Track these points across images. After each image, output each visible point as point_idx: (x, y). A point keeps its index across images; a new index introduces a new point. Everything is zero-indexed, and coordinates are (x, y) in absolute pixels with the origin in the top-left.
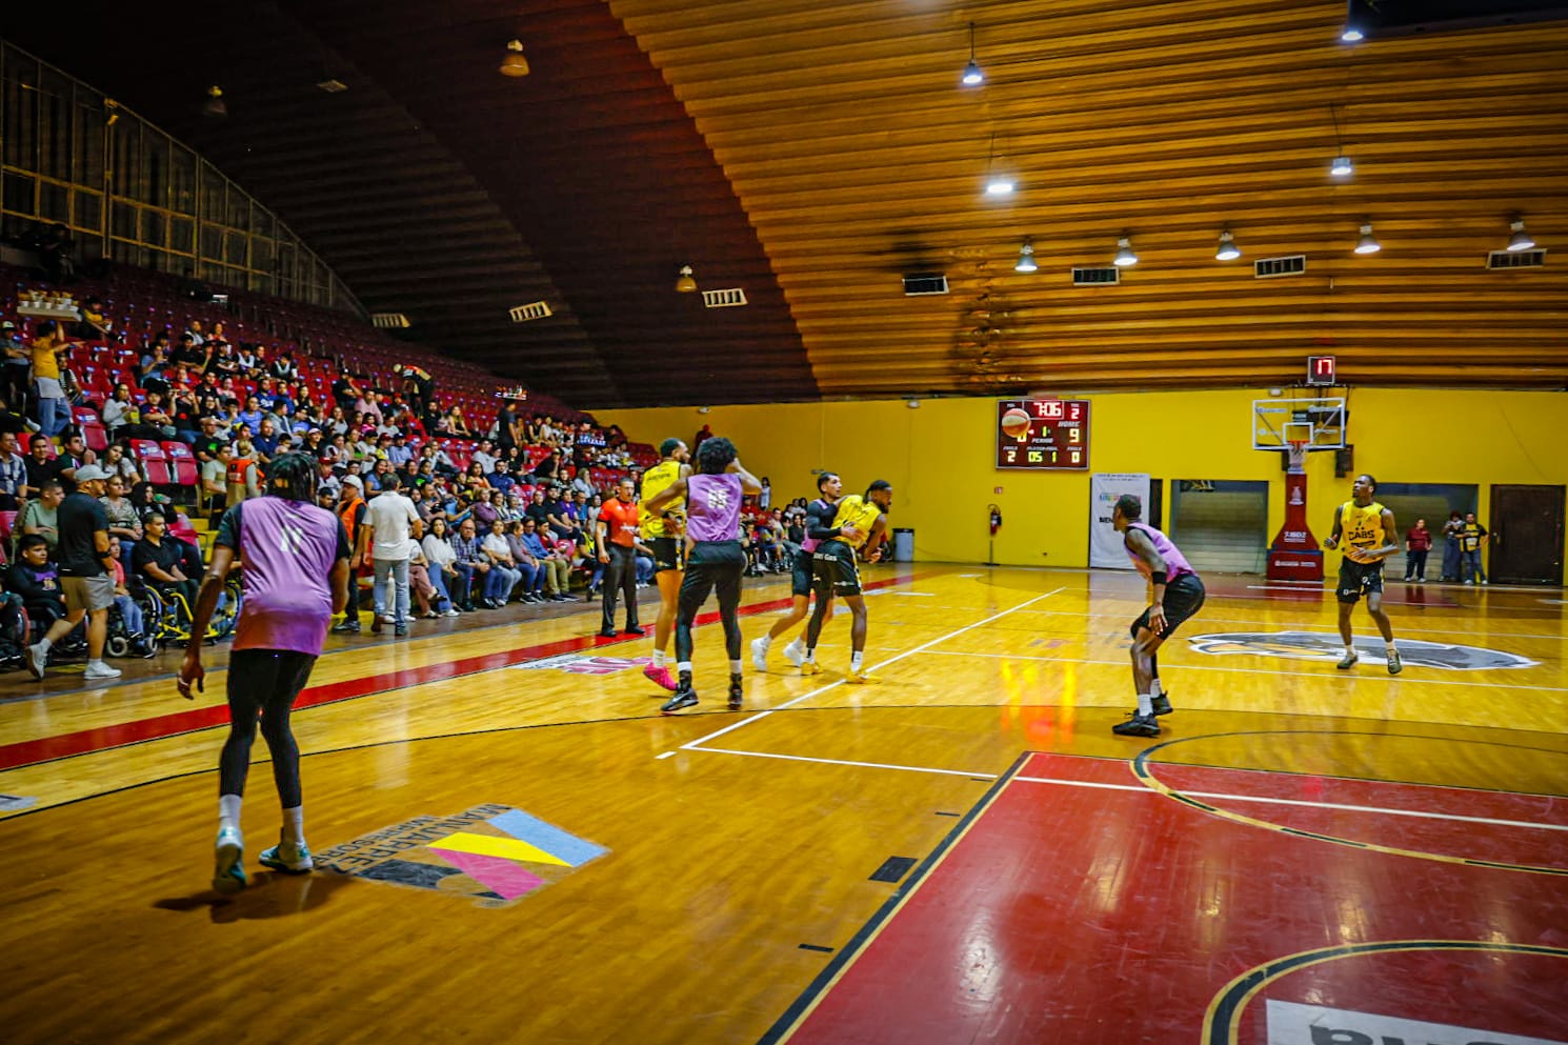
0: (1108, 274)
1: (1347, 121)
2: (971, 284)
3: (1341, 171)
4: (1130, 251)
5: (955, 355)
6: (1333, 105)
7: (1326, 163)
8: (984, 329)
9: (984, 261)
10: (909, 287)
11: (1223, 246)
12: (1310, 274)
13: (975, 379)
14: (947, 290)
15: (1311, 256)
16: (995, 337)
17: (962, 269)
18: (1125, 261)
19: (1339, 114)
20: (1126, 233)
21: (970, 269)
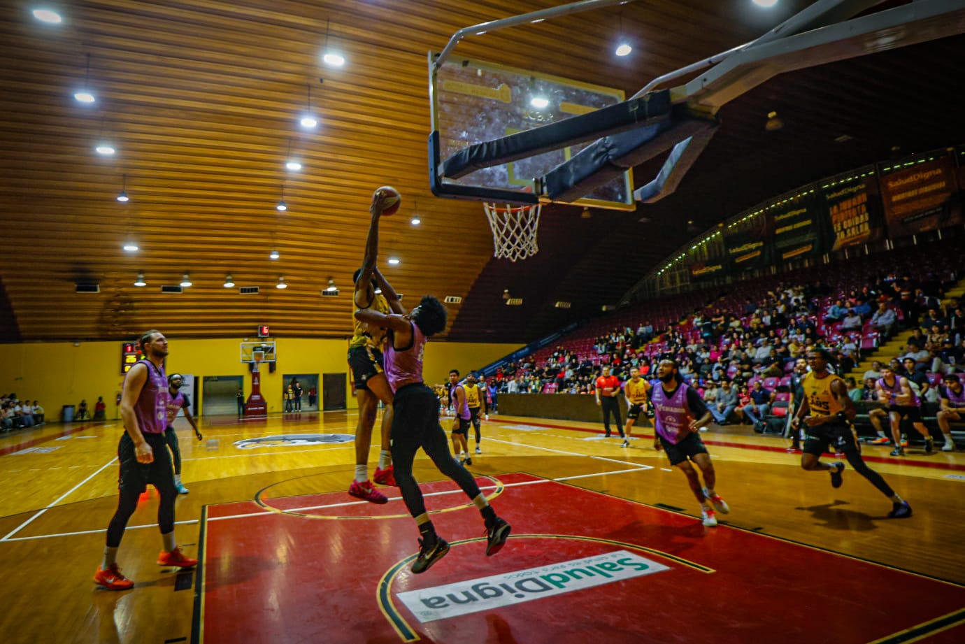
0: (178, 289)
1: (277, 238)
2: (112, 290)
3: (275, 256)
4: (189, 280)
5: (101, 322)
6: (271, 232)
7: (270, 253)
8: (117, 310)
9: (119, 279)
10: (79, 289)
11: (228, 281)
12: (261, 294)
13: (110, 333)
14: (99, 291)
15: (262, 287)
16: (122, 314)
17: (107, 282)
18: (186, 285)
19: (274, 235)
20: (187, 272)
21: (112, 283)
